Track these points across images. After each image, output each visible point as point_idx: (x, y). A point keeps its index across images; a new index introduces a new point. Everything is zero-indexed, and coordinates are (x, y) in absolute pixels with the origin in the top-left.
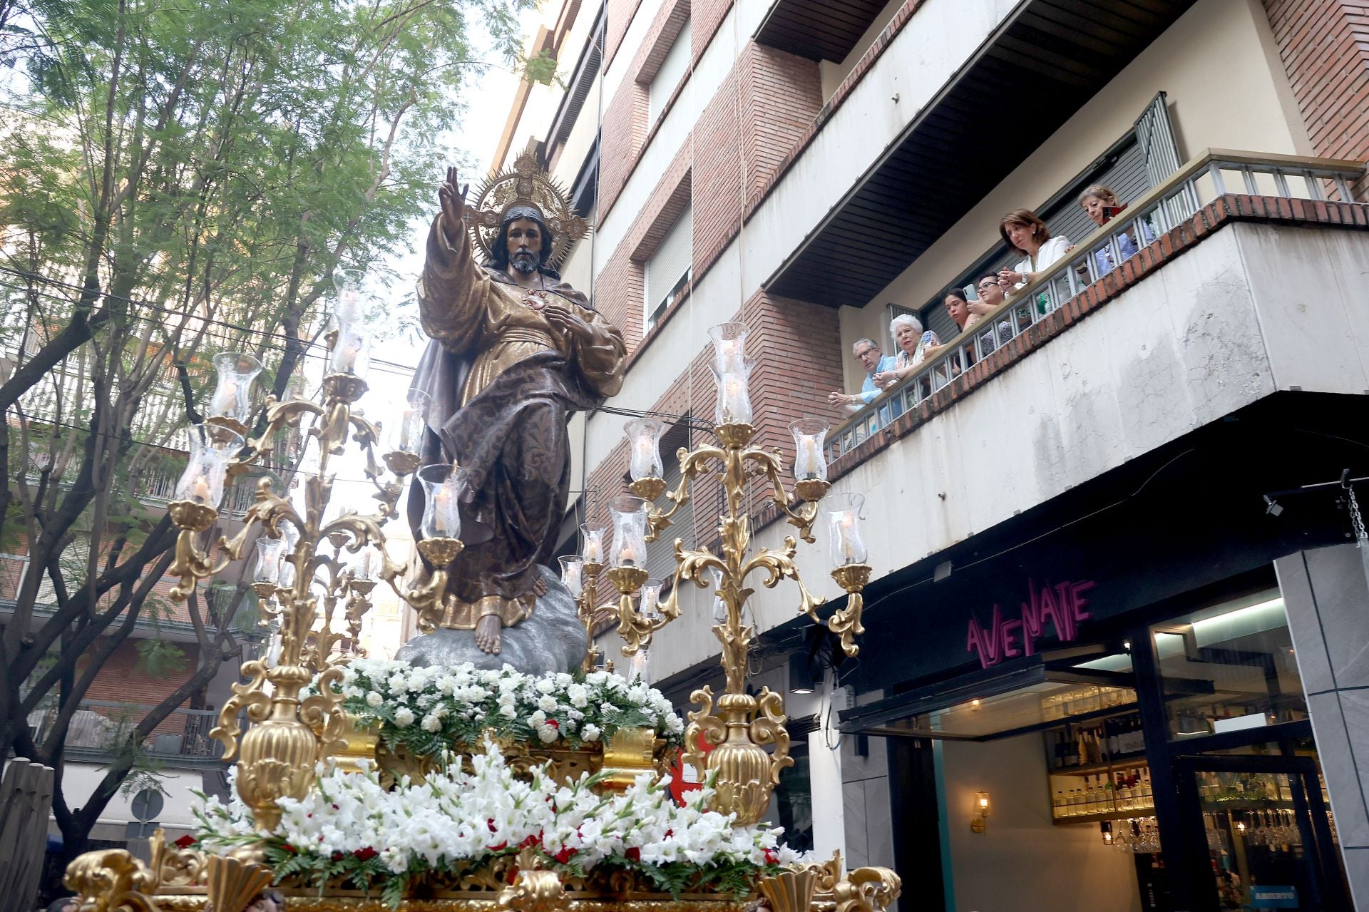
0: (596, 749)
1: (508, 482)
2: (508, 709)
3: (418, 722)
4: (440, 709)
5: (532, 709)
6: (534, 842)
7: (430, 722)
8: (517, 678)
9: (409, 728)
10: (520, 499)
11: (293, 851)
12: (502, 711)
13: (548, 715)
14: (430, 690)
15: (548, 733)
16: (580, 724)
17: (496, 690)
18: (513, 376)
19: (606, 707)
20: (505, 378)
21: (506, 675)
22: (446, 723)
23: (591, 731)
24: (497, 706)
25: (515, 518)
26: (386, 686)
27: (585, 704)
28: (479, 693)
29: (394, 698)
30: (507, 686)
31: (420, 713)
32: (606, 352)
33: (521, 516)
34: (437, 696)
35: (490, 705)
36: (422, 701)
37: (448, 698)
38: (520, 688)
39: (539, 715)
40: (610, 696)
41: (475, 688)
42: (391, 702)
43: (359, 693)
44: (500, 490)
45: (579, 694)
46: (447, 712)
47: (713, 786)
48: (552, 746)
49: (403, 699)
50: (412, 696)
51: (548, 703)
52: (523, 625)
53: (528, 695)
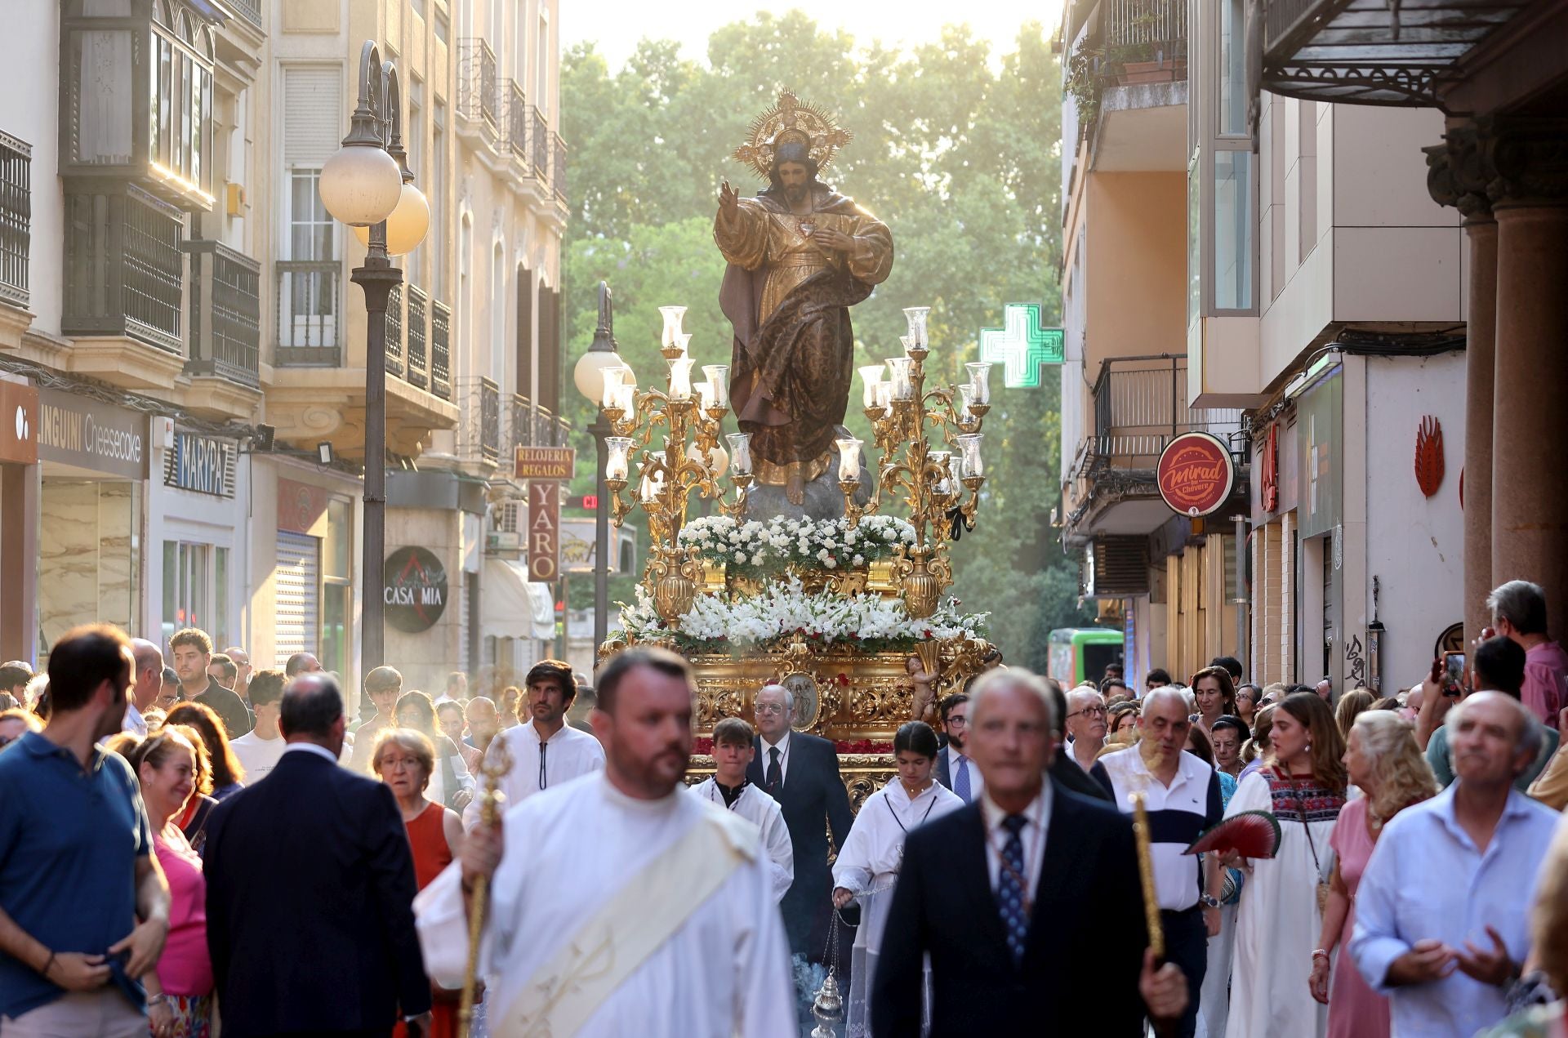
0: (864, 568)
1: (798, 381)
2: (804, 550)
3: (749, 560)
4: (761, 553)
5: (820, 547)
6: (800, 631)
7: (757, 560)
8: (811, 527)
9: (744, 564)
10: (808, 391)
11: (688, 638)
12: (800, 550)
13: (831, 551)
14: (754, 538)
15: (831, 563)
16: (852, 555)
17: (797, 538)
18: (793, 299)
19: (867, 543)
20: (787, 302)
21: (804, 525)
22: (766, 559)
23: (858, 559)
24: (798, 547)
25: (806, 404)
26: (726, 537)
27: (854, 542)
28: (785, 540)
29: (734, 545)
30: (804, 532)
31: (749, 555)
32: (869, 259)
33: (811, 404)
34: (759, 543)
35: (794, 546)
36: (750, 547)
37: (766, 544)
38: (812, 534)
39: (824, 552)
40: (872, 536)
41: (784, 537)
42: (731, 548)
43: (712, 545)
44: (793, 386)
45: (850, 537)
46: (765, 554)
47: (904, 598)
48: (834, 569)
49: (739, 546)
50: (745, 544)
51: (829, 543)
52: (821, 479)
53: (817, 539)
